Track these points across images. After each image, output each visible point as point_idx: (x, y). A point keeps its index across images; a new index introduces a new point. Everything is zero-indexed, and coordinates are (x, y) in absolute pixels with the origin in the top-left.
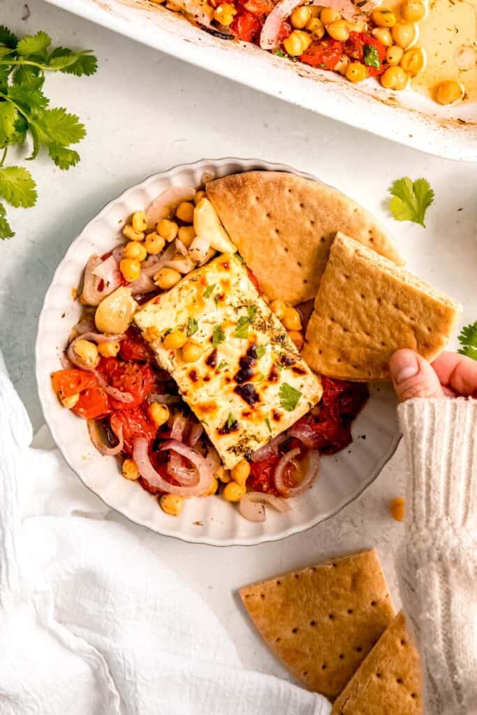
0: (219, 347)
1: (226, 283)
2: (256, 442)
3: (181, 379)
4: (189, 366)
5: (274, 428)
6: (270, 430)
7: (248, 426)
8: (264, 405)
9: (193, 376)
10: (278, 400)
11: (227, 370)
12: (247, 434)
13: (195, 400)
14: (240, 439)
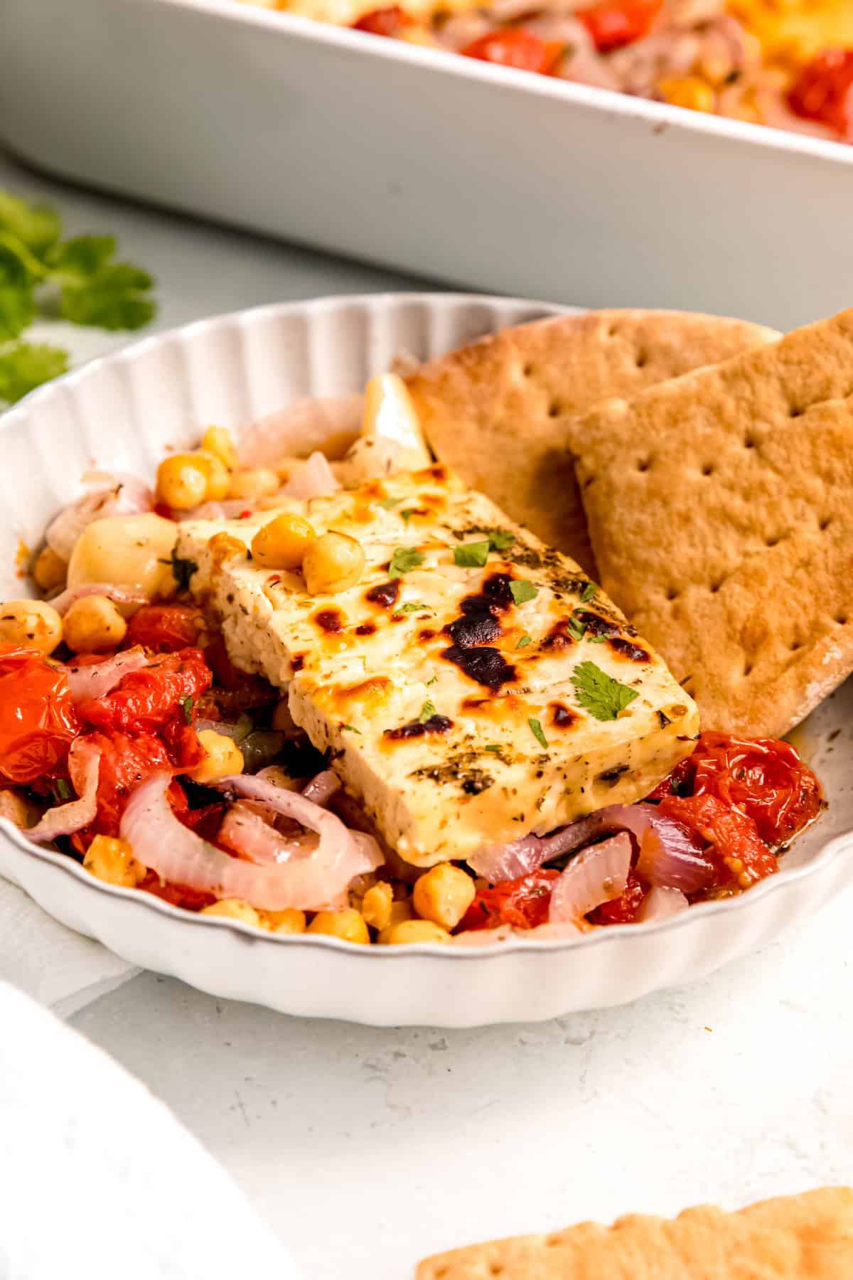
0: (407, 577)
1: (435, 501)
2: (499, 764)
3: (293, 627)
4: (319, 604)
5: (557, 742)
6: (545, 744)
7: (477, 728)
8: (527, 691)
9: (328, 622)
10: (569, 688)
11: (425, 617)
12: (474, 743)
13: (327, 676)
14: (452, 754)
